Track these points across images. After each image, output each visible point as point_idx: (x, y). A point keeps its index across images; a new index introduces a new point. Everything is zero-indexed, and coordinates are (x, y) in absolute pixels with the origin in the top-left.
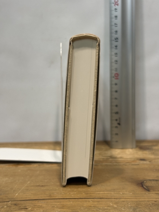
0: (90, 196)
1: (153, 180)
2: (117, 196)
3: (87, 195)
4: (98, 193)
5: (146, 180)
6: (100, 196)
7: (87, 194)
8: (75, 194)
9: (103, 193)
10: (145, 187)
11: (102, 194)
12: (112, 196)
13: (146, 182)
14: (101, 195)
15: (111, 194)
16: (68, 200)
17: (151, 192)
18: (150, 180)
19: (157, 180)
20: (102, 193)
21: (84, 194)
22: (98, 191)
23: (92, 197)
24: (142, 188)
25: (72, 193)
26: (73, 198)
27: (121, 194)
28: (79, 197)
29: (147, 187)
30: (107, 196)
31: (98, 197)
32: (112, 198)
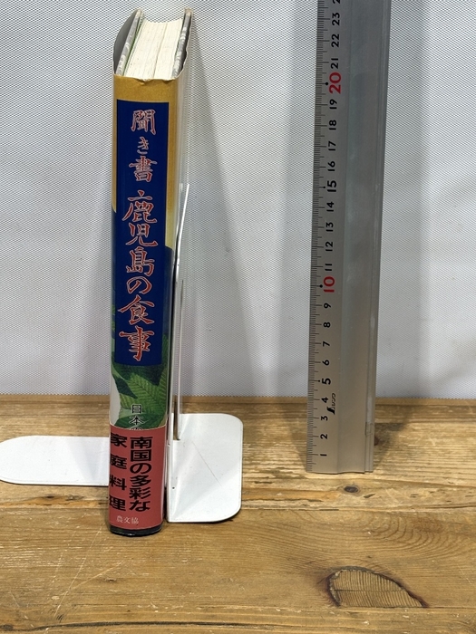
0: (213, 616)
1: (357, 569)
2: (267, 619)
3: (207, 614)
4: (231, 607)
5: (340, 569)
6: (232, 619)
7: (207, 610)
8: (182, 610)
9: (241, 607)
10: (333, 593)
11: (238, 610)
12: (257, 619)
13: (339, 576)
14: (235, 614)
15: (256, 612)
16: (165, 627)
17: (341, 610)
18: (349, 569)
19: (364, 570)
20: (237, 607)
21: (201, 611)
22: (229, 603)
23: (214, 621)
24: (326, 595)
25: (174, 607)
26: (177, 621)
27: (277, 613)
28: (189, 621)
29: (337, 591)
30: (247, 618)
31: (228, 622)
32: (257, 625)
